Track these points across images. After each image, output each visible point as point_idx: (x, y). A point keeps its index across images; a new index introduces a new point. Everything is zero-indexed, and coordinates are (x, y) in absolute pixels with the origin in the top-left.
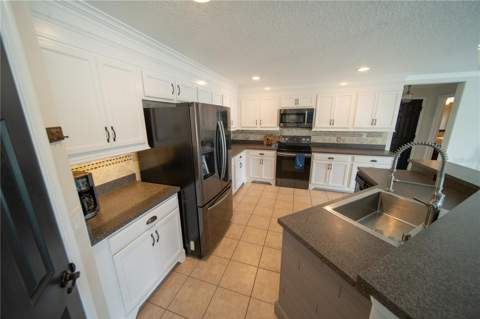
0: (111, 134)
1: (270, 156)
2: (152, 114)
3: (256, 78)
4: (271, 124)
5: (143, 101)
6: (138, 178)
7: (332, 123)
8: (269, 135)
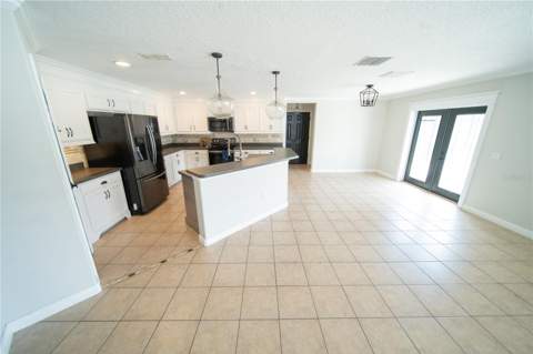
0: (70, 133)
1: (204, 154)
2: (94, 120)
3: (182, 93)
4: (202, 129)
5: (88, 112)
6: (86, 165)
7: (246, 128)
8: (203, 138)
